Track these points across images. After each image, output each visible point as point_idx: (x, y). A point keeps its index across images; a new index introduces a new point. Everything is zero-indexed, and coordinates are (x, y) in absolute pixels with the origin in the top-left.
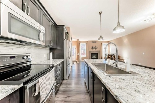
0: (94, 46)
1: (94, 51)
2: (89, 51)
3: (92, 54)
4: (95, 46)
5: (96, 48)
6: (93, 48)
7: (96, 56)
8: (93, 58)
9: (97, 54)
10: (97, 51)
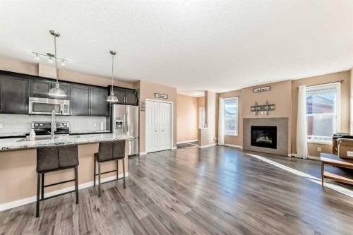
0: (259, 104)
2: (244, 119)
9: (274, 129)
10: (273, 119)
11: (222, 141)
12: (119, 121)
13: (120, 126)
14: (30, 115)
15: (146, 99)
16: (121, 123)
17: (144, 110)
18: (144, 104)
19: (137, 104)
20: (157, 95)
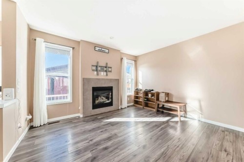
0: (100, 64)
1: (103, 79)
2: (84, 79)
3: (95, 89)
4: (105, 65)
5: (106, 69)
6: (97, 68)
7: (108, 98)
8: (97, 102)
9: (110, 89)
10: (111, 80)
11: (42, 117)
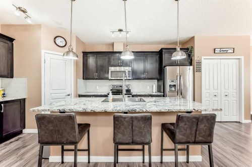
12: (173, 84)
13: (173, 89)
14: (110, 80)
15: (203, 58)
16: (175, 86)
17: (199, 70)
18: (199, 63)
19: (191, 64)
20: (217, 51)
